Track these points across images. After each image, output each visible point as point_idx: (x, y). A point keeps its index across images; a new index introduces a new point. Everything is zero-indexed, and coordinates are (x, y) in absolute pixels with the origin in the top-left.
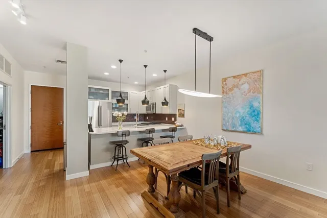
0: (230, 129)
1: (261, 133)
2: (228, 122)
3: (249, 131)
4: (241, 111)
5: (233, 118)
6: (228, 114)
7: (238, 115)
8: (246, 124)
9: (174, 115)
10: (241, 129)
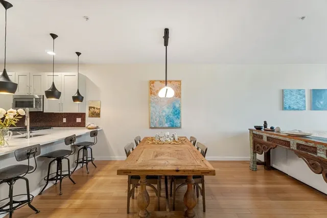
0: (157, 126)
1: (180, 127)
2: (156, 120)
3: (173, 127)
4: (167, 110)
5: (160, 117)
6: (155, 114)
7: (164, 114)
8: (170, 121)
9: (82, 116)
10: (166, 125)
